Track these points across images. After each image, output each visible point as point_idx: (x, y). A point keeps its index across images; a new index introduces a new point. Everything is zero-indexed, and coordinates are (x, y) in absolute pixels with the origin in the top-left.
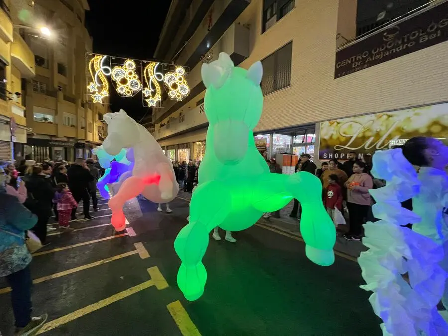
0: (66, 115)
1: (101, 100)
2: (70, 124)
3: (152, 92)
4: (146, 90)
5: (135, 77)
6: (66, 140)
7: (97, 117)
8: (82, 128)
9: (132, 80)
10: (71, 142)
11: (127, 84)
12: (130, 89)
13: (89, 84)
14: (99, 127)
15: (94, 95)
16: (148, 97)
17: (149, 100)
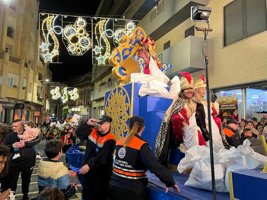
0: (10, 75)
1: (51, 60)
2: (13, 84)
3: (102, 50)
4: (96, 48)
5: (85, 35)
6: (7, 100)
7: (37, 77)
8: (24, 88)
9: (82, 38)
10: (12, 103)
11: (78, 43)
12: (81, 47)
13: (41, 44)
14: (38, 87)
15: (46, 55)
16: (98, 55)
17: (98, 58)
